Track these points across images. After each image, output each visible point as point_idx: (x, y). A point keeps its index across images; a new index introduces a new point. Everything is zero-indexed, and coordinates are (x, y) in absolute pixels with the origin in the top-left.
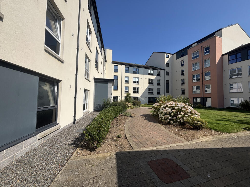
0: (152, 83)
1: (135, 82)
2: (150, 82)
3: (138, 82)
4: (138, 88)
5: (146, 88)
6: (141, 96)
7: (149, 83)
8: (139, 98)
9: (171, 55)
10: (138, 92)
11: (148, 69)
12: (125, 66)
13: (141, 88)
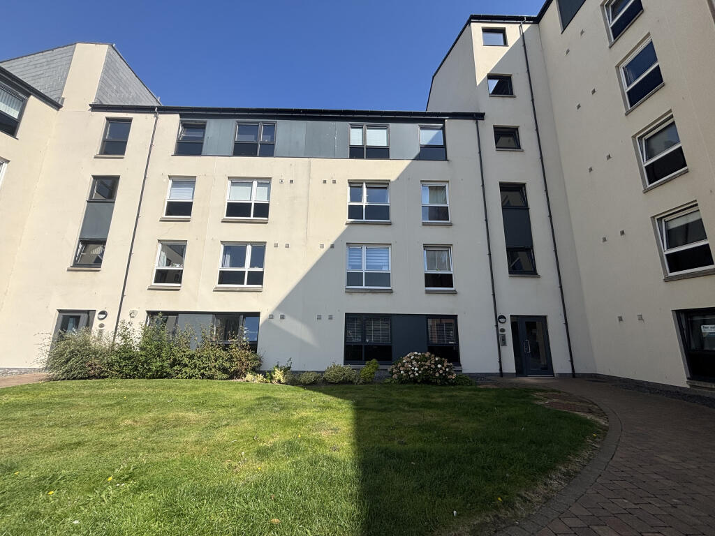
0: (379, 214)
1: (237, 210)
2: (364, 203)
3: (262, 210)
4: (259, 251)
5: (327, 246)
6: (285, 308)
7: (354, 212)
8: (262, 318)
9: (526, 27)
10: (257, 278)
11: (347, 124)
12: (178, 116)
13: (282, 245)
